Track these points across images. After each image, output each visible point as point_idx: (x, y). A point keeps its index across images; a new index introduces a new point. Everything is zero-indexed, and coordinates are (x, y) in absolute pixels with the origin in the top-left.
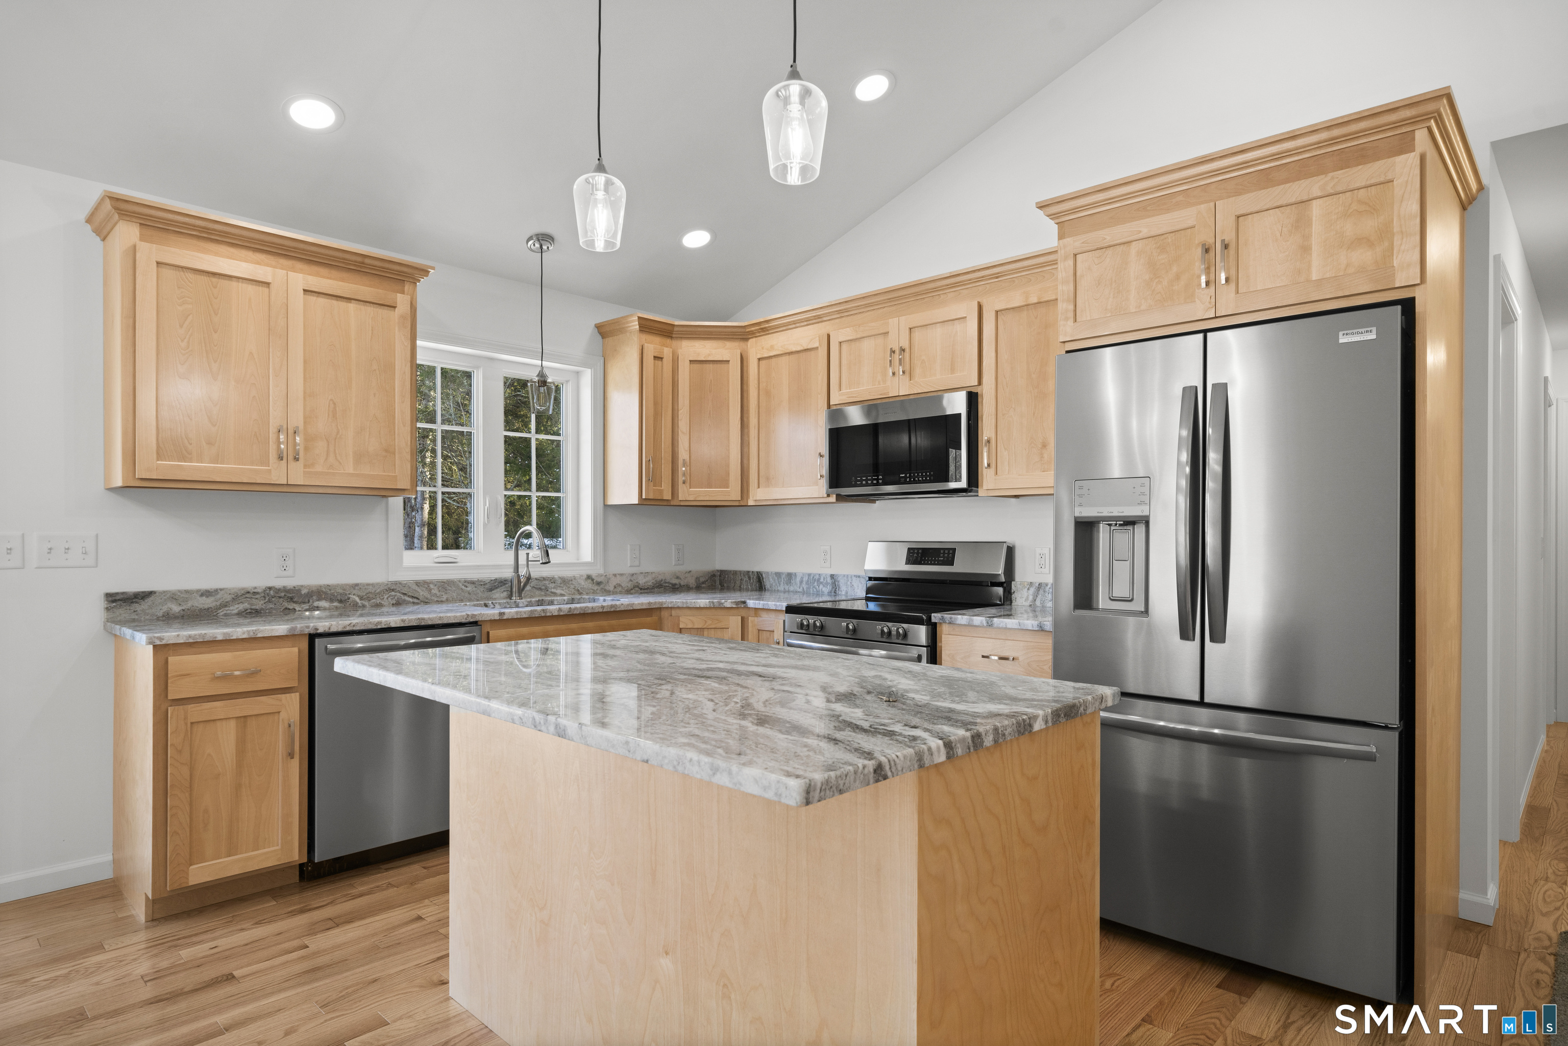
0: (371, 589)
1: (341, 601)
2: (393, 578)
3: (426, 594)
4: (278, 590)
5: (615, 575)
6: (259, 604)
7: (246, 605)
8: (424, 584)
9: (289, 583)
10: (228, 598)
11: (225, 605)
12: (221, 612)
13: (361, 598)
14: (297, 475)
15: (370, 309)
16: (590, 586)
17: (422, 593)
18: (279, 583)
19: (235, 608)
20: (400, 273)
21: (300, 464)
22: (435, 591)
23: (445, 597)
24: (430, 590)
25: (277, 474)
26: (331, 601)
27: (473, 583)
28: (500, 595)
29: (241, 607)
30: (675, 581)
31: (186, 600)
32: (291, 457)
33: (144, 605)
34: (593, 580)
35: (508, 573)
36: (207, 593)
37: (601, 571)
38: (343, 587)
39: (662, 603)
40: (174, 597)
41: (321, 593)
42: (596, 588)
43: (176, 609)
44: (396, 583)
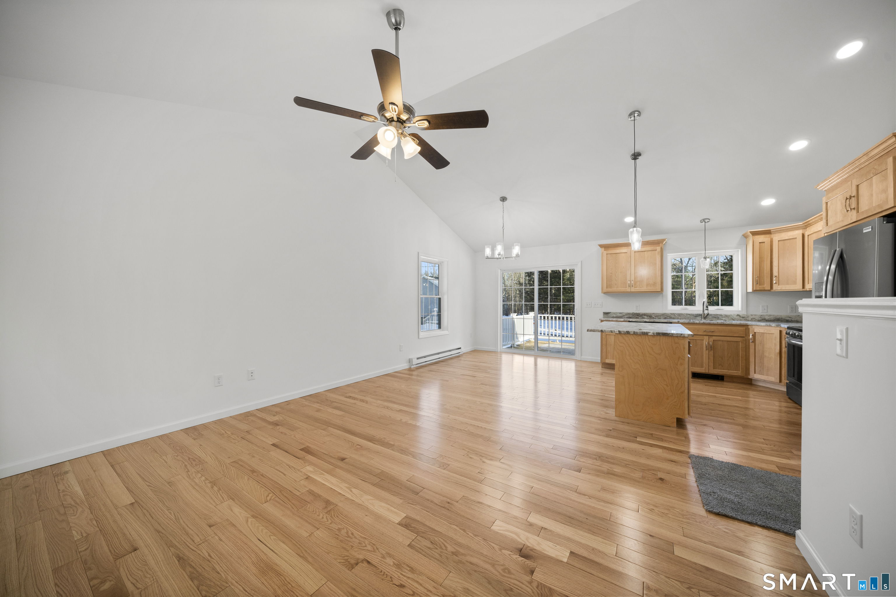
0: (658, 314)
1: (650, 317)
2: (664, 312)
3: (674, 317)
4: (635, 313)
5: (752, 315)
6: (631, 316)
7: (628, 316)
8: (674, 314)
9: (638, 312)
10: (625, 314)
11: (624, 316)
12: (623, 317)
13: (655, 316)
14: (633, 289)
15: (650, 252)
16: (739, 318)
17: (672, 316)
18: (635, 312)
19: (626, 316)
20: (658, 242)
21: (633, 287)
22: (677, 316)
23: (680, 318)
24: (675, 316)
25: (628, 290)
26: (647, 316)
27: (689, 314)
28: (699, 318)
29: (627, 316)
30: (787, 319)
31: (617, 314)
32: (631, 286)
33: (609, 315)
34: (740, 316)
35: (701, 312)
36: (620, 313)
37: (746, 314)
38: (650, 313)
39: (747, 323)
40: (614, 313)
41: (645, 315)
42: (742, 319)
43: (615, 316)
44: (665, 313)
